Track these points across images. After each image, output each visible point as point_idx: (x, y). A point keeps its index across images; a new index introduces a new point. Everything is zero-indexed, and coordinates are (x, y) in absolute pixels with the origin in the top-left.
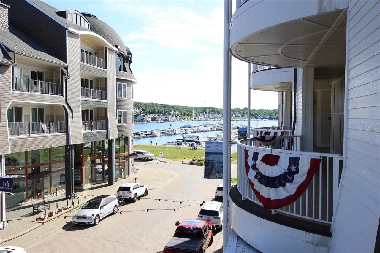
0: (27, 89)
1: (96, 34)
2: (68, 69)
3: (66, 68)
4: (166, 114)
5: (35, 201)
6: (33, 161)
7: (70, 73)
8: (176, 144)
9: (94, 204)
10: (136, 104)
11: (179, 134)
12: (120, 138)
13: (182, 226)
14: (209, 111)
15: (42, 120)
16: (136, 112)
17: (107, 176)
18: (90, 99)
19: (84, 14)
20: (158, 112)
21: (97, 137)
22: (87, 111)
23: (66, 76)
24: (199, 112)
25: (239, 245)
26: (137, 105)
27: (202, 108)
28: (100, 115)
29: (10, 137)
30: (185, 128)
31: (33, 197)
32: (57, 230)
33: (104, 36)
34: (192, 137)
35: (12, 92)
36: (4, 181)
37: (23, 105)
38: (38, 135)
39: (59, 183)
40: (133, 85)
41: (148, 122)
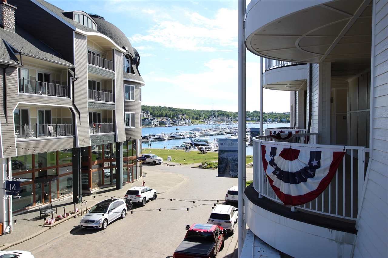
0: (34, 91)
1: (103, 35)
2: (75, 71)
3: (73, 69)
4: (174, 117)
5: (42, 205)
6: (40, 165)
7: (77, 75)
8: (185, 148)
9: (102, 208)
10: (144, 107)
11: (188, 138)
12: (128, 141)
13: (193, 230)
14: (218, 114)
15: (48, 122)
16: (143, 116)
17: (115, 180)
18: (98, 101)
19: (91, 15)
20: (166, 116)
21: (105, 140)
22: (95, 113)
23: (73, 78)
24: (207, 116)
25: (256, 245)
26: (145, 109)
27: (211, 111)
28: (108, 118)
29: (16, 139)
30: (194, 131)
31: (40, 201)
32: (65, 234)
33: (111, 37)
34: (201, 141)
35: (19, 93)
36: (11, 185)
37: (30, 108)
38: (45, 138)
39: (66, 187)
40: (140, 87)
41: (156, 126)
